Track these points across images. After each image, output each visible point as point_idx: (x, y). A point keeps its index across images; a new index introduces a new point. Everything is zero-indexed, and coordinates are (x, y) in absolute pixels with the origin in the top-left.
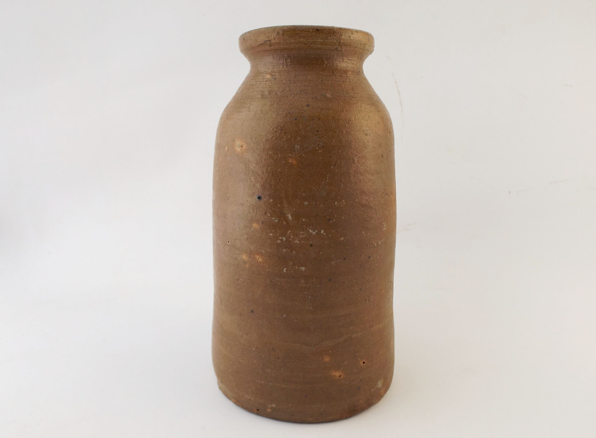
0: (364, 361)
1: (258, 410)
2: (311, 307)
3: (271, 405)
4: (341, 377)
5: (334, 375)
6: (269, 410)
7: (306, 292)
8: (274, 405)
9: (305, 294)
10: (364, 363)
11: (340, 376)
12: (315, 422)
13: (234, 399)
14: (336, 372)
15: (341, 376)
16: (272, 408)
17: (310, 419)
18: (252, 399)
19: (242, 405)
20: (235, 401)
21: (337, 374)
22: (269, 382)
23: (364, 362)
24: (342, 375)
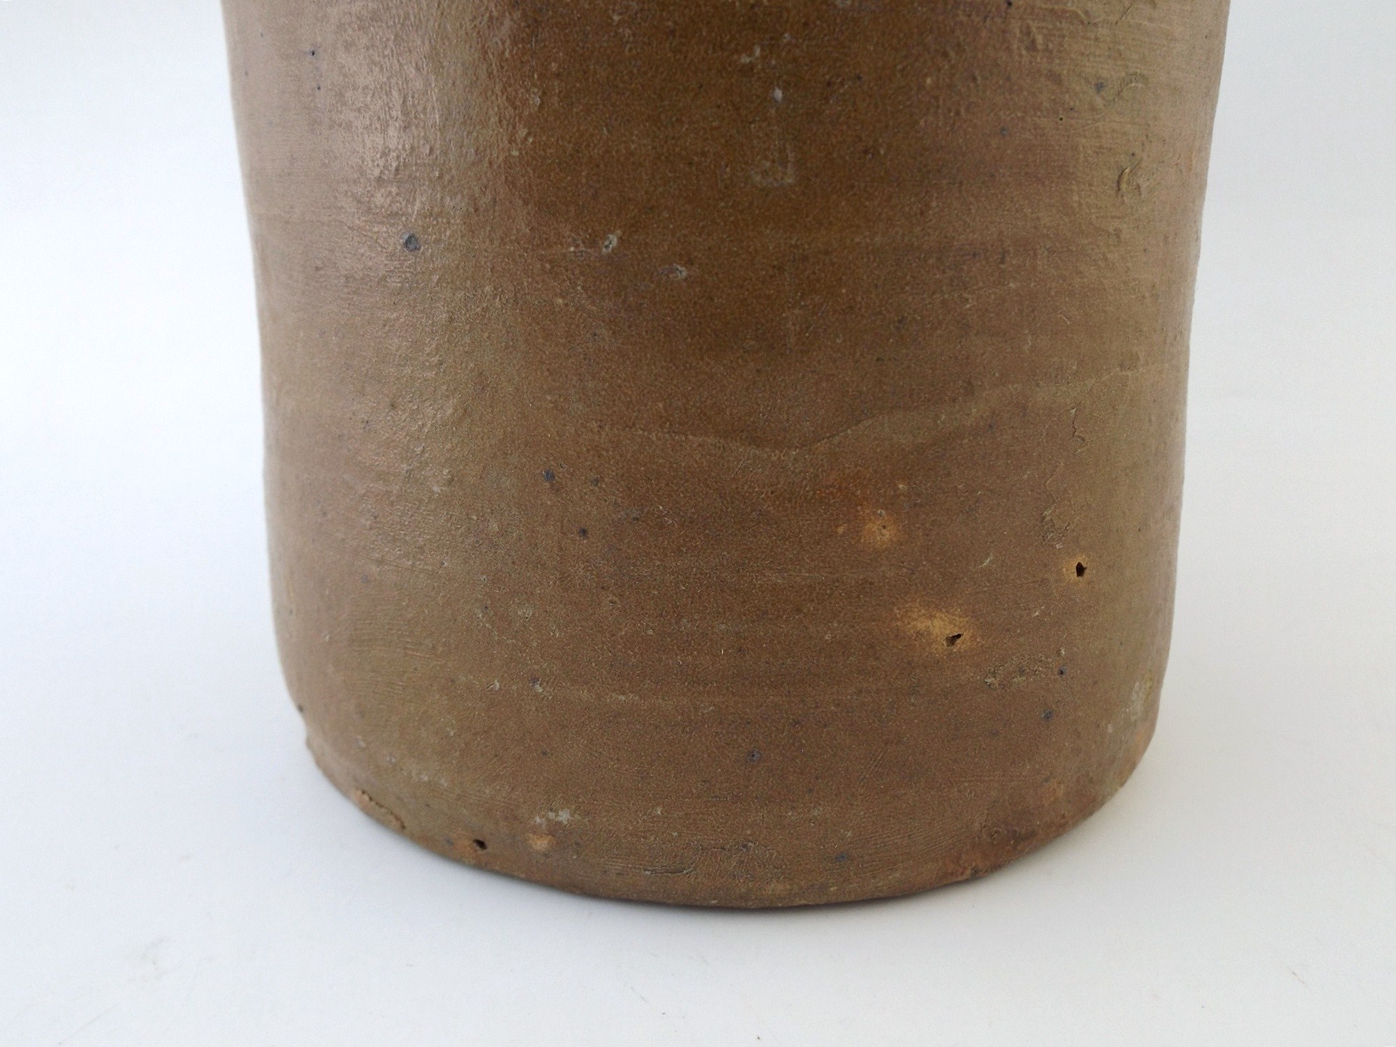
0: (1081, 559)
1: (482, 844)
2: (790, 170)
3: (551, 815)
4: (959, 641)
5: (919, 634)
6: (541, 844)
7: (758, 51)
8: (564, 816)
9: (751, 67)
10: (1080, 570)
11: (953, 640)
12: (803, 902)
13: (359, 793)
14: (931, 617)
15: (959, 636)
16: (554, 829)
17: (777, 888)
18: (444, 783)
19: (398, 819)
20: (366, 798)
21: (939, 626)
22: (535, 680)
23: (1084, 565)
24: (966, 635)
